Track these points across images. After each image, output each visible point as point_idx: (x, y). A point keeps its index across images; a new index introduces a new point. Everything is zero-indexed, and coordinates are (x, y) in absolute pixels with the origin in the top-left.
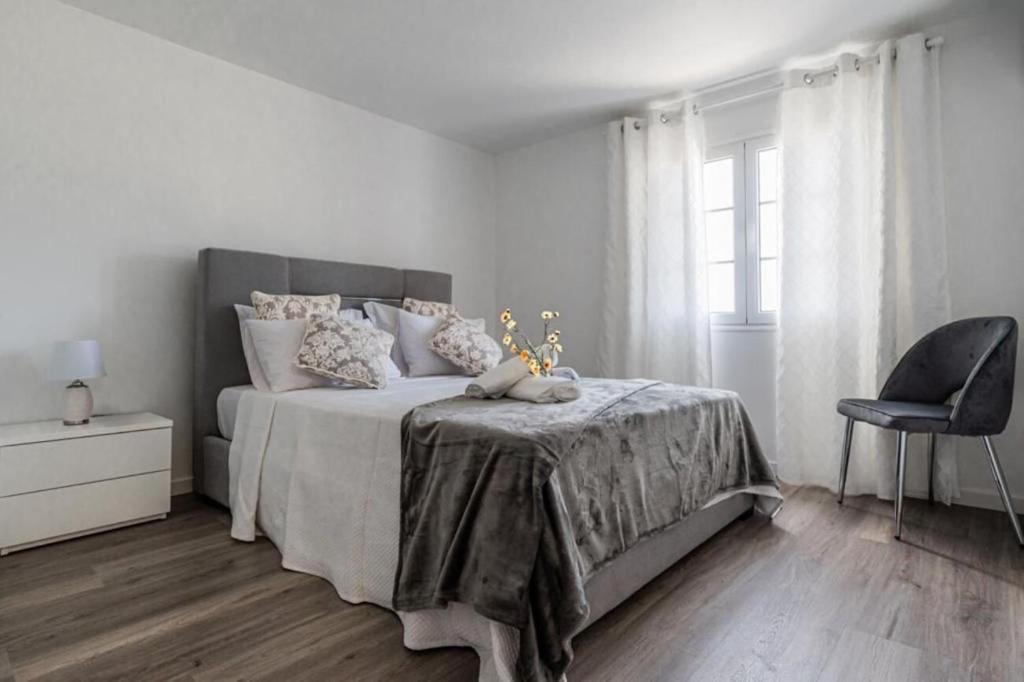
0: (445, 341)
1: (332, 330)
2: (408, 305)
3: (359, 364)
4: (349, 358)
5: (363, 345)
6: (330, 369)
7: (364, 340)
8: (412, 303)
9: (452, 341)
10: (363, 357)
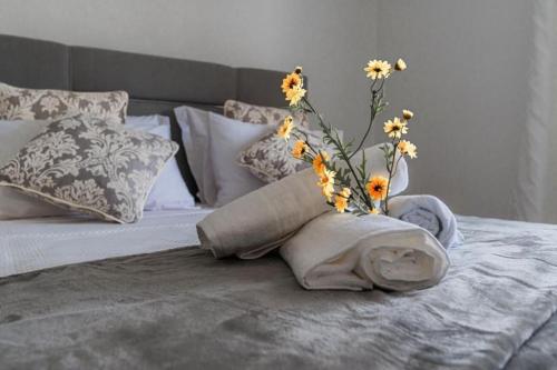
0: (261, 155)
1: (69, 131)
2: (231, 109)
3: (92, 182)
4: (76, 173)
5: (109, 154)
6: (45, 189)
7: (115, 147)
8: (236, 107)
9: (272, 156)
10: (102, 172)
